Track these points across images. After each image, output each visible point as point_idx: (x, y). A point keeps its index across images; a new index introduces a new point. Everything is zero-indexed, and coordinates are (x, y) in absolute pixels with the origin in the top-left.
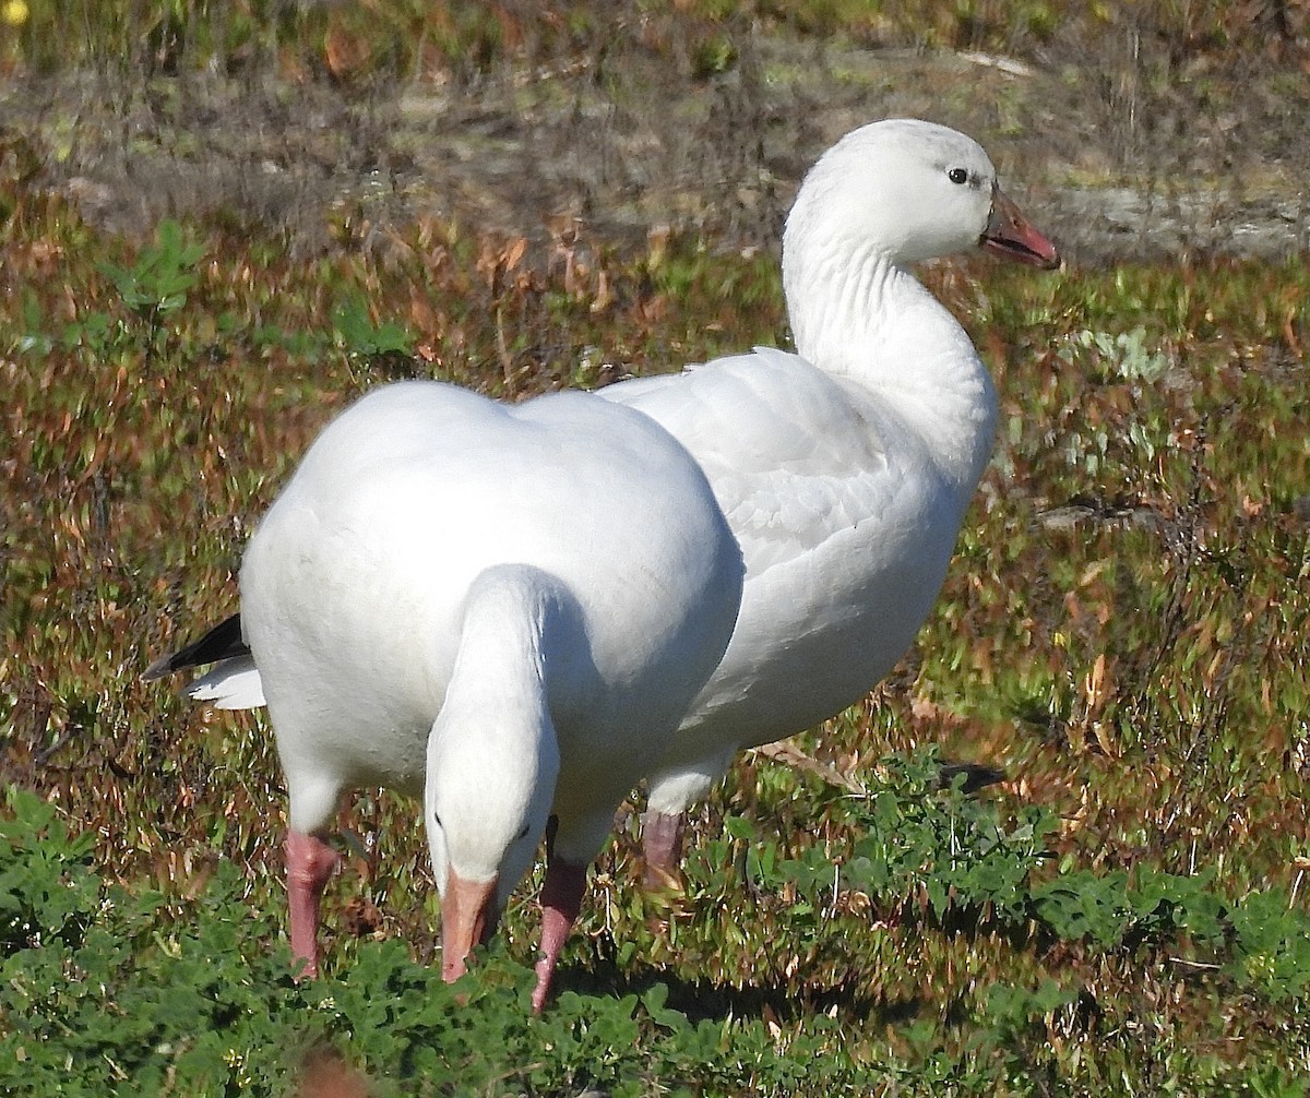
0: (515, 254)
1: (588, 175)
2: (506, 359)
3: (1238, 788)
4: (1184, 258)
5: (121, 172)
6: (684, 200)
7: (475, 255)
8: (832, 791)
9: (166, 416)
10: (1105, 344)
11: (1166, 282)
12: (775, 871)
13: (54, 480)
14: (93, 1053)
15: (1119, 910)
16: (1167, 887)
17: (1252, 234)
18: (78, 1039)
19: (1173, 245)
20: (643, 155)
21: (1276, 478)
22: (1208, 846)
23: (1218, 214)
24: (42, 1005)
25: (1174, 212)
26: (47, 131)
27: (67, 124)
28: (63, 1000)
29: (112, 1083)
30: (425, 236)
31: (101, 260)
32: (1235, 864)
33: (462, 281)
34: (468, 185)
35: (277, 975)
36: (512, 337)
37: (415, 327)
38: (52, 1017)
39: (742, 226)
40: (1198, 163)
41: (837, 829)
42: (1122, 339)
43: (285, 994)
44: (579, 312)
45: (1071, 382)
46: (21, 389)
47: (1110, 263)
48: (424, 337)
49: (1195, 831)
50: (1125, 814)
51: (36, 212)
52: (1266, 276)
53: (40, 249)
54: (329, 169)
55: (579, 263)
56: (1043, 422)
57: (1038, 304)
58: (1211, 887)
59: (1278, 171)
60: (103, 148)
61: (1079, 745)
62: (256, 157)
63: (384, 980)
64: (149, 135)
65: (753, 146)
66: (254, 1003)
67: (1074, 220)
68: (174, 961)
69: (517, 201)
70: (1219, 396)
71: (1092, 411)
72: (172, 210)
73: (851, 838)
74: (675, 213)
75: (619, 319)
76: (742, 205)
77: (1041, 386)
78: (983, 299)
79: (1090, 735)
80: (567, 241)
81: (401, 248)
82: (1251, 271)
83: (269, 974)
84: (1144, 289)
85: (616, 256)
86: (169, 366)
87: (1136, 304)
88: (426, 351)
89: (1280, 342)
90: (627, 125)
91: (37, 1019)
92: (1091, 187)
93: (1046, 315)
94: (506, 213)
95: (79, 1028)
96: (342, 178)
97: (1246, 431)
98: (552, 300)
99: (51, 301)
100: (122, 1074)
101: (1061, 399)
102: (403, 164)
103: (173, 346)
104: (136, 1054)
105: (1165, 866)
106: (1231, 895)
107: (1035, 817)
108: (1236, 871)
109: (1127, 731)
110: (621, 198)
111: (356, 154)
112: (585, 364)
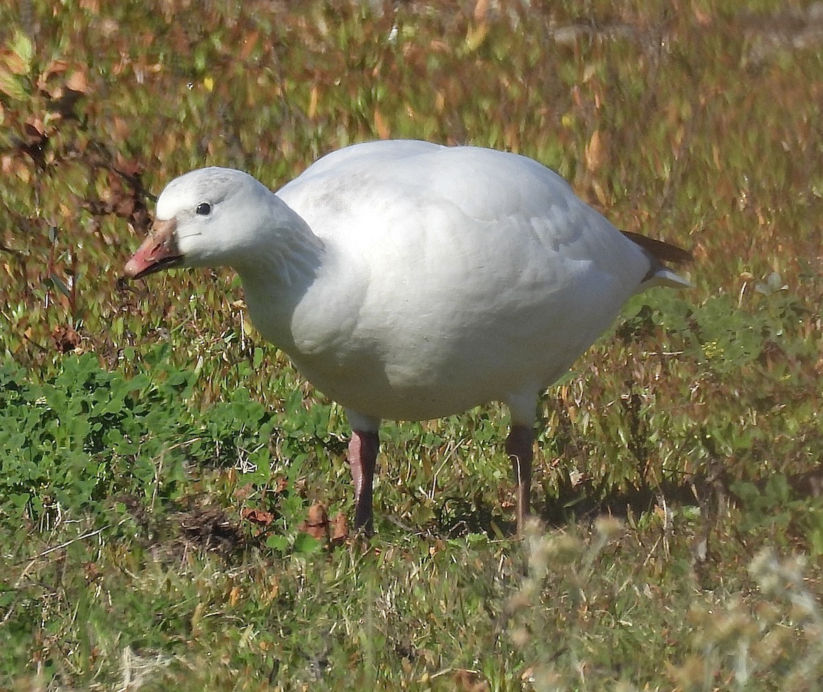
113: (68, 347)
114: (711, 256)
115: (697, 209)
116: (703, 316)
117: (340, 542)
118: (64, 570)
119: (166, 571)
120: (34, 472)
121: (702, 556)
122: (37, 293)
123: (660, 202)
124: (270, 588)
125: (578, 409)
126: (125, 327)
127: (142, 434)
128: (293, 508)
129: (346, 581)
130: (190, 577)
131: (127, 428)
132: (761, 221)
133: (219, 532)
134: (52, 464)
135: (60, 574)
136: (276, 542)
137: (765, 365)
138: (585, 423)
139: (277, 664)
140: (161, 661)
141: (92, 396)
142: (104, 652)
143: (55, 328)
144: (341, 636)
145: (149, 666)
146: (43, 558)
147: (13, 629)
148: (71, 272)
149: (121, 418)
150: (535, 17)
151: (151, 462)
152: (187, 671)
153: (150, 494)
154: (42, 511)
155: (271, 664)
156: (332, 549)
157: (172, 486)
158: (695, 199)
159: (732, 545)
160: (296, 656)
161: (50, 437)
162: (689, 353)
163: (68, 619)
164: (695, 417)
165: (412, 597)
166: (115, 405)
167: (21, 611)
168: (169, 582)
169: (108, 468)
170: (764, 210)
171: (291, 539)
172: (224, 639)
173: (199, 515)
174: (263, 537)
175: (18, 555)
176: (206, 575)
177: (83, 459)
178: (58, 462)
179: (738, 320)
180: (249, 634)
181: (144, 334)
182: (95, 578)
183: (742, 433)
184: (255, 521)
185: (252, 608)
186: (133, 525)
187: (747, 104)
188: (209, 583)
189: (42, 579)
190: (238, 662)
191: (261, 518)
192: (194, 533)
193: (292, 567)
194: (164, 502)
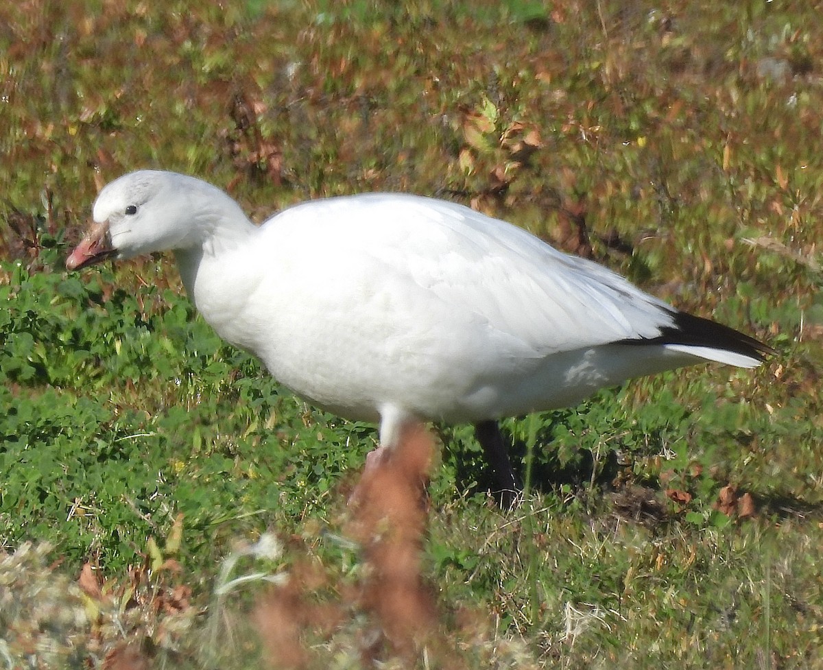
117: (746, 518)
118: (519, 540)
119: (601, 540)
127: (584, 429)
128: (707, 489)
129: (751, 549)
130: (621, 545)
131: (571, 424)
133: (646, 508)
135: (516, 542)
136: (692, 517)
139: (693, 617)
140: (598, 614)
142: (550, 607)
144: (747, 594)
145: (587, 618)
146: (502, 530)
147: (474, 587)
149: (566, 416)
152: (620, 622)
155: (688, 617)
156: (740, 524)
160: (709, 610)
163: (521, 579)
165: (805, 563)
167: (483, 572)
168: (604, 550)
171: (706, 515)
172: (650, 596)
173: (629, 494)
174: (683, 514)
175: (482, 527)
176: (635, 543)
180: (671, 592)
182: (544, 547)
184: (677, 500)
185: (674, 573)
188: (638, 551)
189: (501, 547)
190: (662, 615)
191: (681, 497)
192: (625, 508)
193: (707, 538)
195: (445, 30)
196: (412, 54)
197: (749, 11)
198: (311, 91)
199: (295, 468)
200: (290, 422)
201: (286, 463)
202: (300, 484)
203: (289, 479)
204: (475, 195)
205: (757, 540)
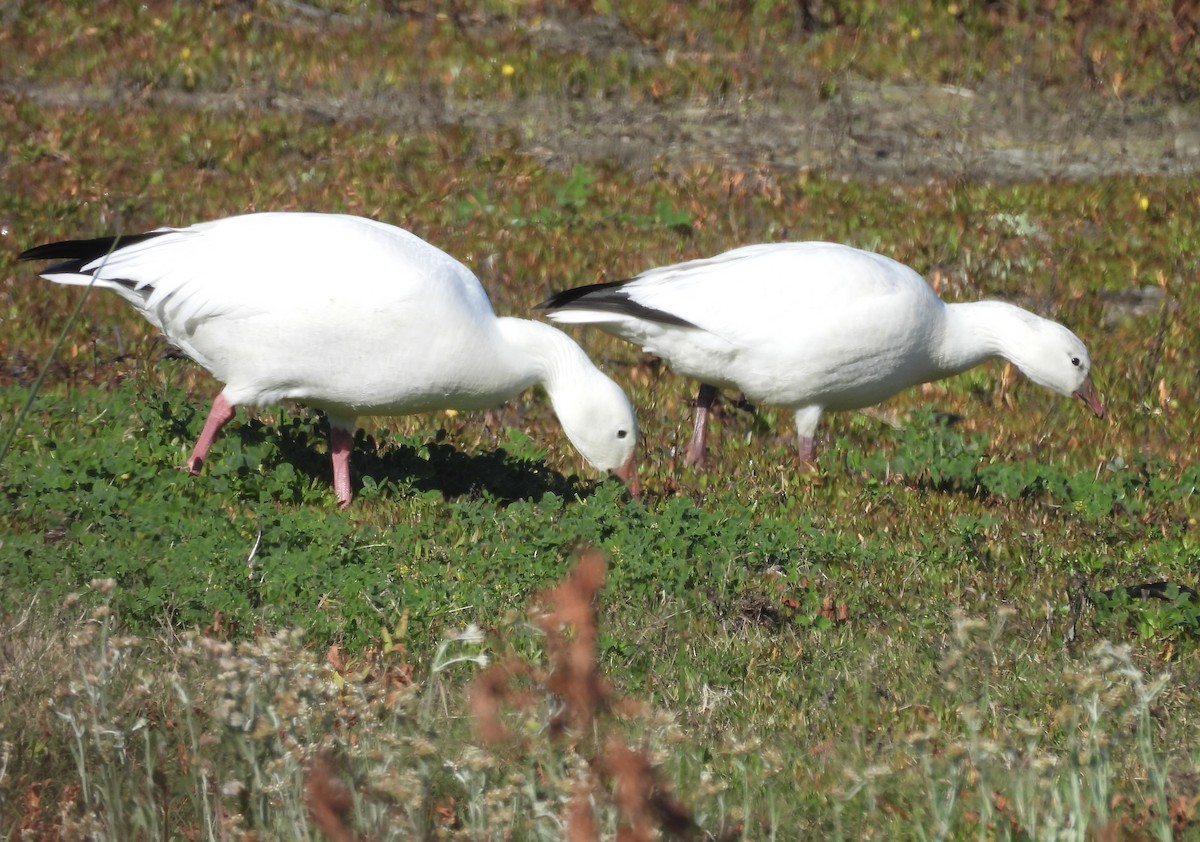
0: (738, 179)
1: (771, 143)
2: (734, 226)
3: (1072, 425)
4: (1046, 180)
5: (557, 145)
6: (817, 154)
7: (720, 179)
8: (885, 427)
9: (578, 255)
10: (1009, 220)
11: (1037, 191)
12: (860, 463)
13: (526, 285)
14: (547, 549)
15: (1018, 482)
16: (1040, 471)
17: (1077, 169)
18: (540, 542)
19: (1041, 174)
20: (798, 134)
21: (1089, 280)
22: (1058, 451)
23: (1062, 160)
24: (523, 526)
25: (1040, 160)
26: (524, 125)
27: (531, 121)
28: (533, 524)
29: (555, 563)
30: (697, 172)
31: (547, 183)
32: (1071, 460)
33: (715, 191)
34: (717, 148)
35: (632, 513)
36: (737, 216)
37: (693, 212)
38: (527, 532)
39: (843, 166)
40: (1052, 138)
41: (888, 443)
42: (1017, 218)
43: (636, 521)
44: (768, 206)
45: (994, 237)
46: (511, 242)
47: (1011, 183)
48: (697, 217)
49: (1052, 445)
50: (1021, 437)
51: (518, 162)
52: (1084, 188)
53: (520, 179)
54: (653, 141)
55: (768, 183)
56: (980, 256)
57: (978, 201)
58: (1060, 470)
59: (1089, 140)
60: (549, 133)
61: (998, 404)
62: (620, 135)
63: (680, 515)
64: (570, 127)
65: (847, 129)
66: (621, 525)
67: (994, 162)
68: (583, 508)
69: (739, 155)
70: (1062, 244)
71: (1003, 251)
72: (580, 160)
73: (894, 448)
74: (812, 160)
75: (787, 209)
76: (842, 156)
77: (980, 239)
78: (954, 200)
79: (1004, 399)
80: (763, 173)
81: (686, 177)
82: (1077, 186)
83: (628, 512)
84: (1027, 195)
85: (785, 180)
86: (579, 231)
87: (1023, 202)
88: (698, 224)
89: (1090, 218)
90: (788, 120)
91: (521, 533)
92: (1002, 148)
93: (982, 207)
94: (734, 160)
95: (541, 537)
96: (660, 145)
97: (1075, 260)
98: (756, 200)
99: (525, 202)
100: (560, 559)
101: (989, 245)
102: (687, 138)
103: (581, 223)
104: (567, 550)
105: (1038, 461)
106: (1070, 473)
107: (979, 438)
108: (1071, 464)
109: (1020, 398)
110: (787, 154)
111: (665, 133)
112: (772, 230)
113: (672, 492)
114: (1080, 444)
115: (1072, 414)
116: (1074, 485)
117: (843, 621)
118: (667, 634)
119: (731, 637)
120: (650, 570)
121: (1072, 637)
122: (653, 457)
123: (1048, 409)
124: (797, 649)
125: (995, 542)
126: (708, 480)
127: (717, 549)
128: (813, 599)
129: (847, 646)
130: (746, 641)
131: (707, 545)
132: (1112, 422)
133: (765, 611)
134: (660, 565)
135: (664, 636)
136: (801, 620)
137: (1113, 517)
138: (999, 550)
139: (801, 698)
140: (727, 693)
141: (686, 524)
142: (691, 687)
143: (663, 479)
144: (843, 681)
145: (718, 697)
147: (633, 670)
148: (674, 444)
149: (704, 538)
150: (971, 288)
151: (722, 566)
152: (743, 700)
153: (722, 587)
154: (654, 597)
155: (797, 697)
156: (838, 626)
157: (736, 582)
158: (1070, 408)
159: (1090, 631)
160: (813, 693)
161: (659, 548)
162: (1065, 507)
163: (669, 664)
164: (1068, 549)
165: (887, 658)
166: (700, 529)
167: (639, 658)
168: (733, 644)
169: (695, 570)
170: (1114, 416)
171: (811, 618)
172: (766, 681)
173: (753, 601)
174: (793, 617)
175: (639, 623)
176: (757, 639)
177: (681, 562)
178: (663, 564)
179: (1096, 487)
180: (783, 678)
181: (719, 484)
182: (685, 640)
183: (1097, 559)
184: (789, 606)
185: (786, 662)
186: (710, 606)
187: (1104, 350)
188: (759, 645)
189: (653, 639)
190: (776, 695)
191: (792, 604)
192: (750, 612)
193: (812, 637)
194: (730, 592)
195: (611, 231)
196: (585, 251)
197: (848, 224)
198: (506, 278)
199: (493, 574)
200: (490, 538)
201: (487, 570)
202: (498, 587)
203: (489, 582)
204: (635, 365)
205: (850, 639)
